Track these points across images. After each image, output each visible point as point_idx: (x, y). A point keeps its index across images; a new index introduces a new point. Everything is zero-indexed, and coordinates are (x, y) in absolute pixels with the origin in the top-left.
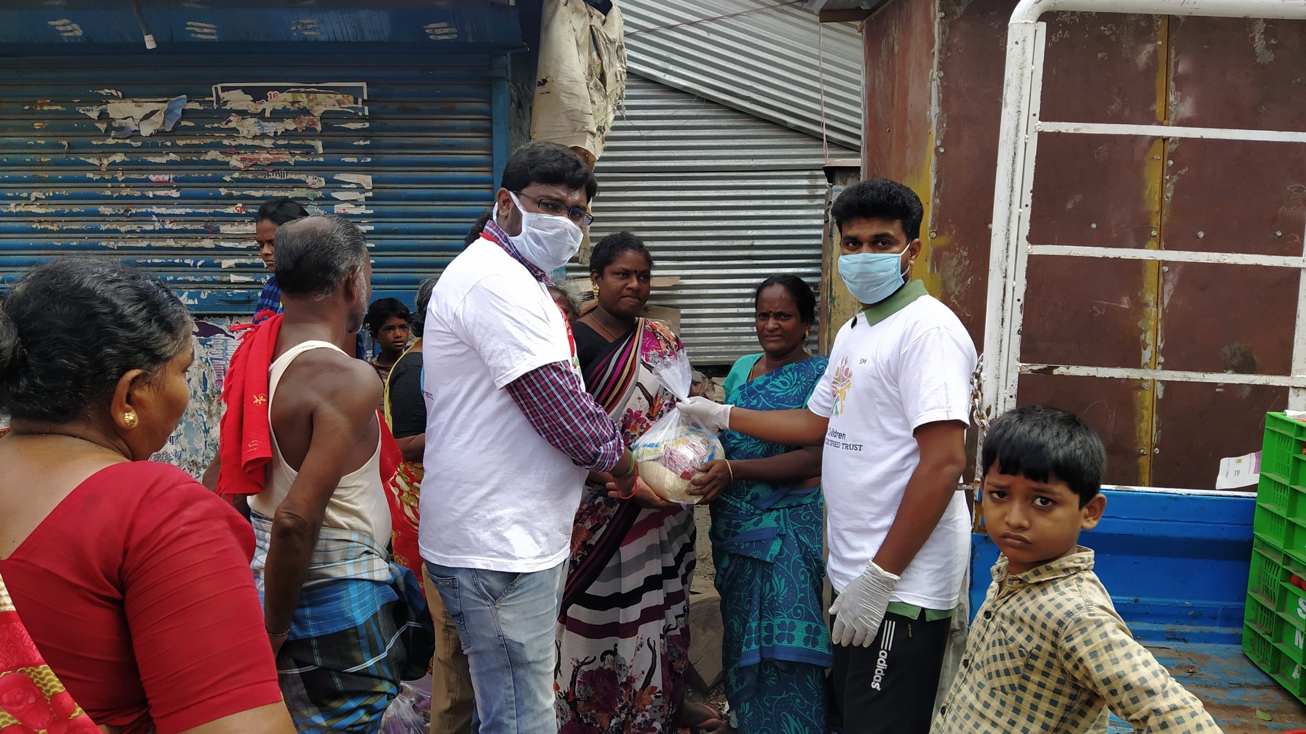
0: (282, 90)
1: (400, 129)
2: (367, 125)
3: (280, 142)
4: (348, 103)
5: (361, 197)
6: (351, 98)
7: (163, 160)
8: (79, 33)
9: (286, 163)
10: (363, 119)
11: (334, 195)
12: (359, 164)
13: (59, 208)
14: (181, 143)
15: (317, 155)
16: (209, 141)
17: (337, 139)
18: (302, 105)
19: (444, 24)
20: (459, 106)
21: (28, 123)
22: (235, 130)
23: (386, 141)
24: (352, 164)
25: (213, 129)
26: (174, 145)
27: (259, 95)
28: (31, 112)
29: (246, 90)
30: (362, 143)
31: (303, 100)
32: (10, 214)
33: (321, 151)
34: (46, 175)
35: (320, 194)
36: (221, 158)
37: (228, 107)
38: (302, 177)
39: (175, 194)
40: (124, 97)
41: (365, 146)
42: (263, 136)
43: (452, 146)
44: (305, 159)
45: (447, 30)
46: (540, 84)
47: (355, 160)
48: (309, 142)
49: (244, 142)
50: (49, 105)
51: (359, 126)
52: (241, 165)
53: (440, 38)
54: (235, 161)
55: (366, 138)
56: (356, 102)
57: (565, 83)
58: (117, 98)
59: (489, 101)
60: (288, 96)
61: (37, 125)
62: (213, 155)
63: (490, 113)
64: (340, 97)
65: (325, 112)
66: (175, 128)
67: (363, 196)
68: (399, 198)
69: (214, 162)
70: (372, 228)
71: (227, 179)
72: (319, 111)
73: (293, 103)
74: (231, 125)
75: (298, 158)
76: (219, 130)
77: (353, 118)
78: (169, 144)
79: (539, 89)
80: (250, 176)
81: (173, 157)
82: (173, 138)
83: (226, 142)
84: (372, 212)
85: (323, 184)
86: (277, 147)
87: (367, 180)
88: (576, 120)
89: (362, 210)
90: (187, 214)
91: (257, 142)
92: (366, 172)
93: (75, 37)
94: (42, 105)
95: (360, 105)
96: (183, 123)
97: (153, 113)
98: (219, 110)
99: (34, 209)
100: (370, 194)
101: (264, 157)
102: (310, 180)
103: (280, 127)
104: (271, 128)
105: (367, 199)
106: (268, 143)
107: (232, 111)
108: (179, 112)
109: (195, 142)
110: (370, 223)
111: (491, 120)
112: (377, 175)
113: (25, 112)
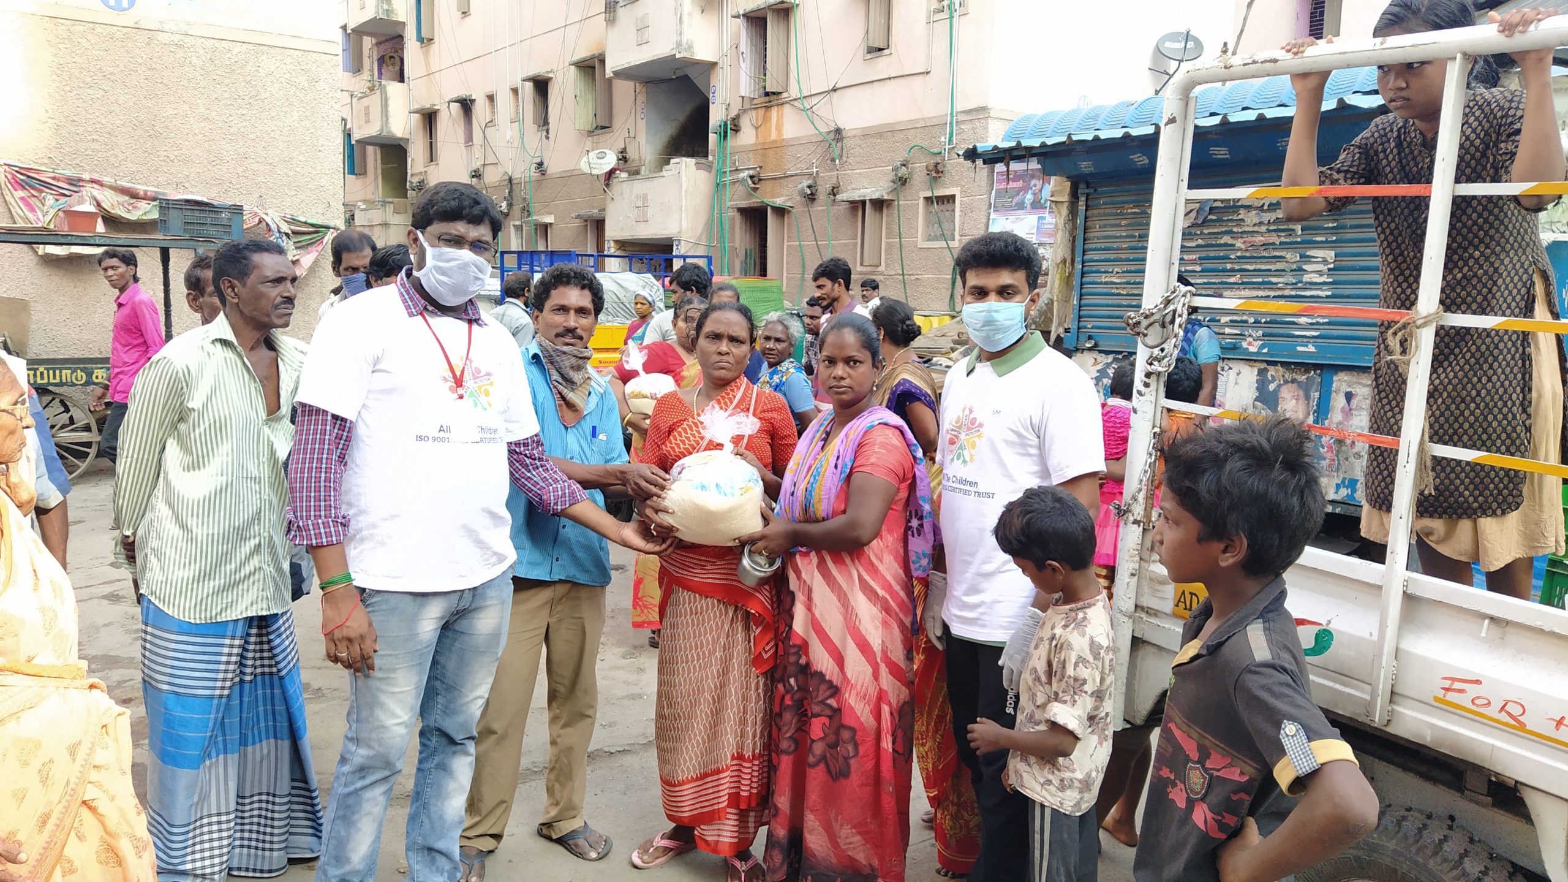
3: (1271, 228)
5: (1324, 268)
7: (1193, 244)
9: (1273, 244)
11: (1305, 267)
12: (1326, 242)
13: (1128, 279)
14: (1206, 231)
15: (1297, 236)
16: (1224, 229)
21: (1117, 222)
22: (1242, 220)
24: (1322, 242)
25: (1228, 220)
26: (1202, 233)
28: (1121, 214)
30: (1331, 225)
32: (1101, 283)
33: (1300, 232)
34: (1123, 256)
35: (1294, 267)
36: (1230, 241)
38: (1283, 254)
39: (1198, 268)
41: (1333, 228)
42: (1261, 223)
44: (1287, 240)
47: (1324, 239)
48: (1291, 226)
49: (1247, 229)
50: (1132, 208)
52: (1243, 247)
54: (1239, 244)
55: (1334, 222)
61: (1123, 223)
62: (1226, 239)
66: (1204, 222)
67: (1326, 267)
68: (1354, 269)
69: (1226, 245)
70: (1329, 293)
71: (1232, 257)
74: (1240, 217)
75: (1283, 239)
76: (1232, 220)
78: (1198, 232)
80: (1248, 254)
81: (1200, 242)
82: (1201, 228)
83: (1235, 230)
84: (1331, 280)
85: (1298, 258)
86: (1269, 231)
87: (1330, 255)
89: (1324, 279)
90: (1204, 283)
91: (1256, 229)
92: (1331, 248)
93: (1144, 165)
94: (1126, 209)
96: (1211, 217)
98: (1234, 206)
99: (1115, 280)
100: (1332, 266)
101: (1259, 239)
102: (1289, 255)
103: (1272, 216)
104: (1267, 217)
105: (1329, 270)
106: (1263, 229)
107: (1242, 206)
108: (1207, 209)
109: (1216, 230)
110: (1329, 290)
112: (1339, 250)
113: (1117, 214)
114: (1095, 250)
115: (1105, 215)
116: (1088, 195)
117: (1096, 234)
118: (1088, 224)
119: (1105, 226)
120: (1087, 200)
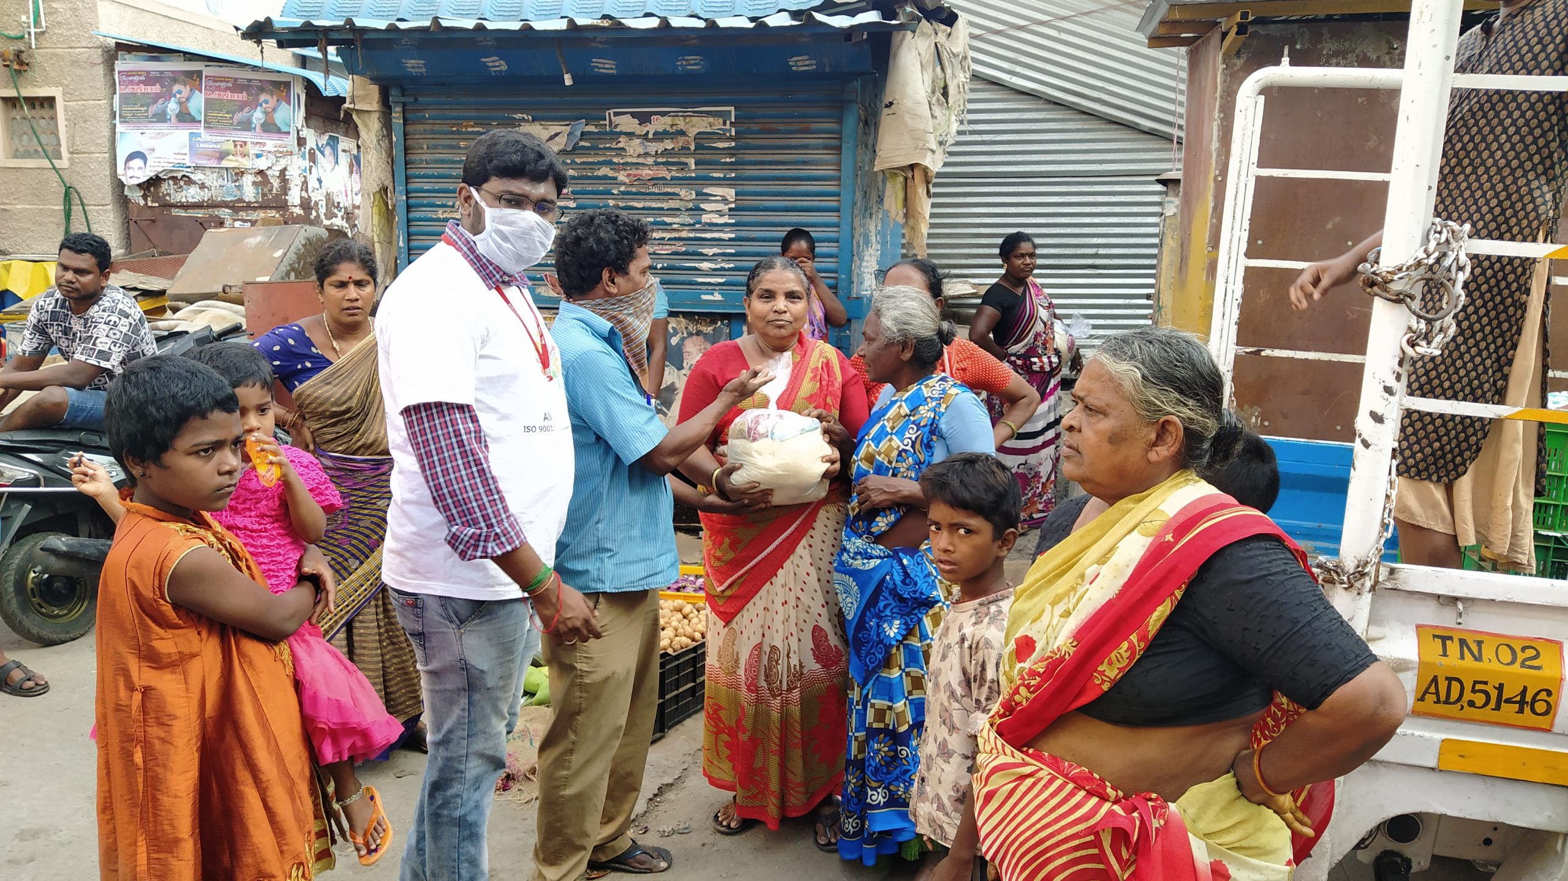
0: (663, 114)
1: (761, 147)
2: (733, 144)
3: (660, 160)
4: (717, 125)
5: (725, 208)
6: (721, 120)
8: (504, 68)
9: (664, 178)
10: (730, 139)
11: (702, 206)
12: (725, 179)
14: (578, 160)
15: (690, 171)
16: (601, 159)
17: (707, 157)
18: (679, 127)
19: (806, 57)
20: (814, 126)
21: (454, 143)
22: (623, 149)
23: (748, 158)
24: (719, 179)
25: (605, 148)
26: (573, 162)
27: (644, 119)
28: (458, 132)
29: (634, 115)
30: (728, 160)
31: (681, 123)
32: (438, 220)
33: (693, 167)
35: (691, 205)
36: (611, 174)
37: (618, 130)
38: (676, 190)
39: (572, 204)
40: (533, 120)
41: (731, 163)
42: (646, 154)
43: (805, 163)
44: (680, 175)
45: (807, 62)
46: (887, 106)
47: (722, 175)
48: (683, 160)
49: (630, 160)
50: (473, 126)
51: (726, 145)
52: (627, 180)
53: (801, 69)
54: (622, 177)
55: (732, 155)
56: (725, 124)
57: (910, 104)
58: (527, 121)
59: (840, 123)
60: (668, 120)
62: (604, 171)
63: (840, 133)
64: (711, 119)
65: (699, 133)
66: (574, 148)
67: (727, 207)
68: (757, 209)
69: (605, 177)
70: (733, 236)
71: (615, 192)
72: (693, 132)
73: (672, 126)
74: (620, 145)
75: (674, 174)
76: (610, 149)
77: (721, 137)
78: (569, 161)
79: (886, 111)
80: (634, 190)
82: (573, 157)
83: (615, 160)
84: (733, 221)
85: (694, 196)
86: (657, 164)
87: (730, 193)
88: (918, 138)
89: (725, 220)
91: (641, 160)
92: (730, 186)
93: (501, 71)
94: (466, 126)
95: (728, 126)
96: (582, 143)
97: (557, 135)
98: (612, 133)
100: (733, 206)
101: (646, 173)
102: (683, 193)
103: (660, 147)
104: (653, 147)
105: (730, 210)
106: (650, 161)
107: (621, 133)
108: (578, 134)
109: (590, 160)
110: (731, 232)
111: (840, 139)
112: (740, 188)
113: (453, 133)
114: (424, 177)
115: (433, 132)
116: (404, 105)
117: (424, 157)
118: (409, 142)
119: (436, 147)
120: (404, 111)
